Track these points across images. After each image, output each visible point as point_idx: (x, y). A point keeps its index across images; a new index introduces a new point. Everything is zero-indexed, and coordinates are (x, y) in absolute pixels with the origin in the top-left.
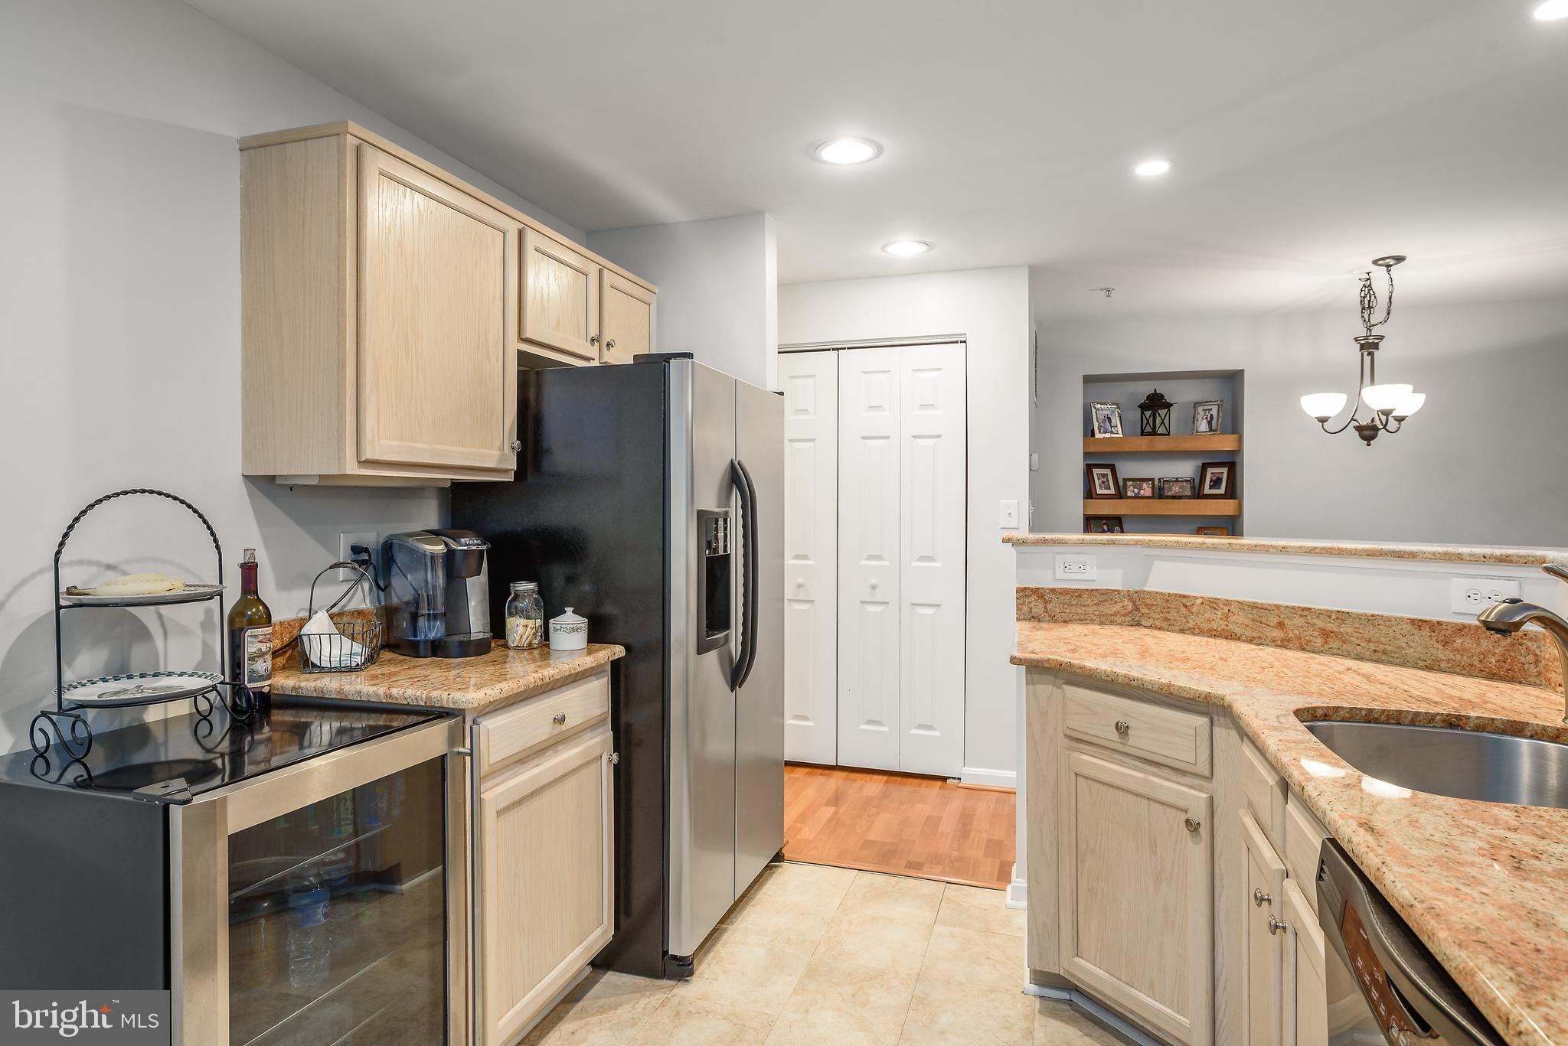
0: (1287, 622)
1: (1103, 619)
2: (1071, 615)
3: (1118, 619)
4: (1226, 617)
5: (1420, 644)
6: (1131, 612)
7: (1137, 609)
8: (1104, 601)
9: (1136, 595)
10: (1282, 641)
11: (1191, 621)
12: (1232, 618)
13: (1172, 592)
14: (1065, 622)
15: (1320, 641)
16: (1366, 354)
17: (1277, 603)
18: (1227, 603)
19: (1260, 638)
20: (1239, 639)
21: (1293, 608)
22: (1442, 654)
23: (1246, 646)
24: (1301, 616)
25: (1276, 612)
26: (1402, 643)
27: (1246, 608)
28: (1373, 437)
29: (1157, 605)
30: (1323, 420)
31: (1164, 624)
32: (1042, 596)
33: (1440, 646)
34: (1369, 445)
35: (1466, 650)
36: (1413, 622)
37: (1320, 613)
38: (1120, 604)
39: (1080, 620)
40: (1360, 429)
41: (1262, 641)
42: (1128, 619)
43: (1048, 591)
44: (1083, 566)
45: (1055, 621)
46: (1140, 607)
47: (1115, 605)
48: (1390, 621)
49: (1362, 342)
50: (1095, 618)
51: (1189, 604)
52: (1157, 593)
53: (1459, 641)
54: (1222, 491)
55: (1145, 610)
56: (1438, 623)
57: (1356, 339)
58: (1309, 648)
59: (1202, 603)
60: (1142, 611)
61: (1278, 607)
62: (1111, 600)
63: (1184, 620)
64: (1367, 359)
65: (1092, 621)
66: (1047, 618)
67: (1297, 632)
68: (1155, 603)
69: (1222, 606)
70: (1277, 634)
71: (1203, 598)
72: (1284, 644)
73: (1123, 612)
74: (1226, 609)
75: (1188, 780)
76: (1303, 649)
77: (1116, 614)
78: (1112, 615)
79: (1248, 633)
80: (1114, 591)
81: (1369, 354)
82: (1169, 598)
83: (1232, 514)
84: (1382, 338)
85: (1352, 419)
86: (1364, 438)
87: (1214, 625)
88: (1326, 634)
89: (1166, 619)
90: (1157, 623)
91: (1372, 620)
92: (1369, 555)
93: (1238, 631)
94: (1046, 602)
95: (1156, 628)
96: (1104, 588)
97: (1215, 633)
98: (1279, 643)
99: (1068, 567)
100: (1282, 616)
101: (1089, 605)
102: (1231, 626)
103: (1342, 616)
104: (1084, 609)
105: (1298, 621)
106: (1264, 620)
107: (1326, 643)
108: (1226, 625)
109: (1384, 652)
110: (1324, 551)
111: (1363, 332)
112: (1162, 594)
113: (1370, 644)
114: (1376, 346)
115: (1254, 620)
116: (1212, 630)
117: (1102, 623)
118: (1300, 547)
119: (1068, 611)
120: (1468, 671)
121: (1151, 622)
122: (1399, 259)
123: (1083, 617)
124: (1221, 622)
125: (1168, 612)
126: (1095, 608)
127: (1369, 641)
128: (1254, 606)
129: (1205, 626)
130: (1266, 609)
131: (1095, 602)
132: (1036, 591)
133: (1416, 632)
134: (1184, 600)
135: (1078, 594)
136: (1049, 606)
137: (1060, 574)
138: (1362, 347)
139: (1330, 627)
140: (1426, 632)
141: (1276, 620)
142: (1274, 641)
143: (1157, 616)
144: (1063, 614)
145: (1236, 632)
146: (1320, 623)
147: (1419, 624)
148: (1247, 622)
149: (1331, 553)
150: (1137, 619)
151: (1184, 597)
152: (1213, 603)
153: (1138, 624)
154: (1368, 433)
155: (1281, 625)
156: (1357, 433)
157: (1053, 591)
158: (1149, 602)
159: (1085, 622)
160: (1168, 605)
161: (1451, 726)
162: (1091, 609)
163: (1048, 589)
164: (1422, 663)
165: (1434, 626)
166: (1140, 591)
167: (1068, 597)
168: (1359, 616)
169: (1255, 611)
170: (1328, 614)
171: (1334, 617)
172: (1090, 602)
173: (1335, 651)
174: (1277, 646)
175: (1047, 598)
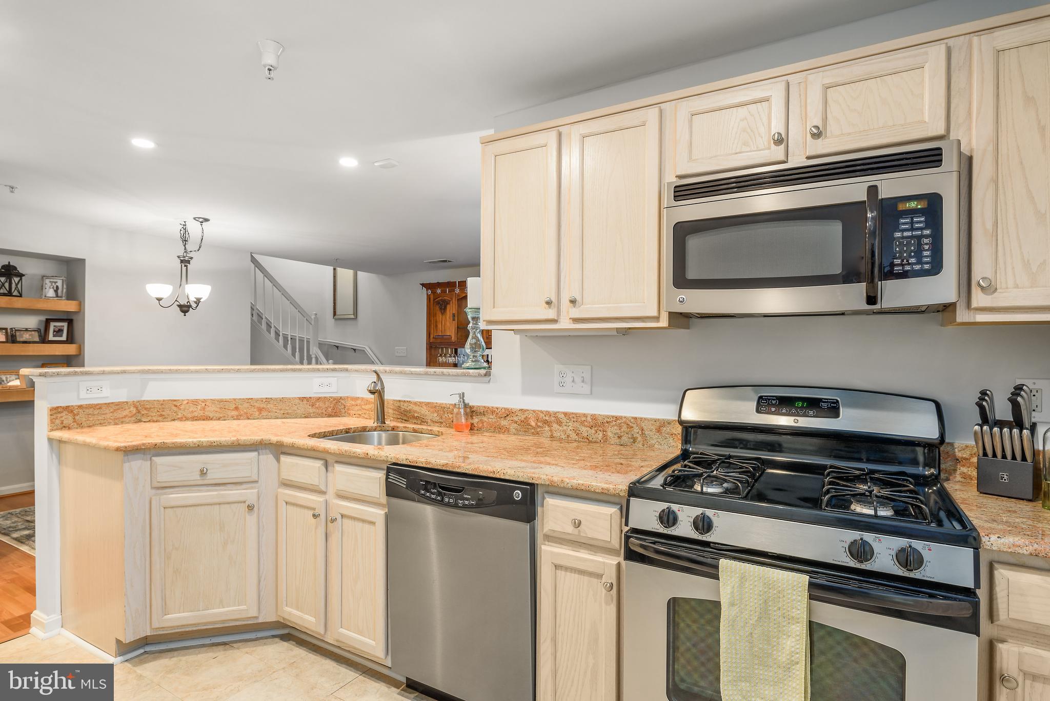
0: (240, 406)
1: (117, 421)
2: (94, 422)
3: (127, 420)
4: (204, 409)
5: (304, 407)
6: (135, 414)
7: (139, 412)
8: (118, 409)
9: (138, 403)
10: (237, 416)
11: (179, 414)
12: (207, 409)
13: (165, 399)
14: (90, 426)
15: (257, 413)
16: (183, 265)
17: (234, 398)
18: (204, 401)
19: (225, 417)
20: (212, 419)
21: (243, 399)
22: (311, 410)
23: (215, 423)
24: (247, 403)
25: (234, 402)
26: (295, 408)
27: (216, 402)
28: (187, 311)
29: (154, 407)
30: (159, 300)
31: (160, 418)
32: (72, 411)
33: (310, 407)
34: (185, 315)
35: (320, 407)
36: (300, 398)
37: (257, 400)
38: (128, 410)
39: (100, 424)
40: (180, 306)
41: (225, 418)
42: (134, 419)
43: (76, 407)
44: (100, 389)
45: (82, 427)
46: (141, 411)
47: (125, 411)
48: (290, 399)
49: (182, 259)
50: (111, 421)
51: (178, 404)
52: (154, 400)
53: (318, 404)
54: (64, 338)
55: (144, 412)
56: (310, 397)
57: (179, 257)
58: (251, 418)
59: (188, 403)
60: (143, 413)
61: (235, 400)
62: (122, 408)
63: (175, 414)
64: (184, 268)
65: (109, 424)
66: (76, 426)
67: (245, 411)
68: (153, 407)
69: (200, 403)
70: (235, 413)
71: (188, 400)
72: (238, 418)
73: (130, 415)
74: (203, 404)
75: (244, 486)
76: (249, 419)
77: (125, 417)
78: (122, 418)
79: (218, 415)
80: (124, 402)
81: (185, 266)
82: (163, 403)
83: (74, 354)
84: (192, 258)
85: (176, 301)
86: (182, 311)
87: (196, 414)
88: (260, 410)
89: (161, 415)
90: (155, 419)
91: (282, 400)
92: (281, 371)
93: (211, 415)
94: (74, 415)
95: (154, 421)
96: (118, 401)
97: (196, 418)
98: (235, 417)
99: (90, 390)
100: (237, 404)
101: (106, 414)
102: (206, 413)
103: (268, 400)
104: (103, 416)
105: (246, 405)
106: (226, 407)
107: (261, 413)
108: (204, 413)
109: (288, 414)
110: (260, 370)
111: (181, 253)
112: (158, 401)
113: (282, 411)
114: (189, 262)
115: (221, 408)
116: (194, 417)
117: (116, 424)
118: (248, 369)
119: (91, 419)
120: (321, 415)
121: (149, 418)
122: (207, 220)
123: (102, 422)
124: (200, 412)
125: (163, 411)
126: (111, 414)
127: (281, 410)
128: (221, 401)
129: (189, 415)
130: (228, 401)
131: (111, 411)
132: (67, 409)
133: (301, 403)
134: (175, 403)
135: (98, 407)
136: (77, 418)
137: (83, 394)
138: (182, 261)
139: (262, 406)
140: (305, 402)
141: (234, 406)
142: (232, 417)
143: (155, 414)
144: (88, 422)
145: (210, 416)
146: (257, 405)
147: (302, 399)
148: (216, 409)
149: (263, 371)
150: (139, 418)
151: (175, 401)
152: (195, 402)
153: (140, 421)
154: (185, 309)
155: (236, 408)
156: (179, 309)
157: (80, 407)
158: (148, 406)
159: (104, 425)
160: (163, 407)
161: (347, 432)
162: (108, 416)
163: (76, 406)
164: (304, 416)
165: (308, 399)
166: (141, 401)
167: (92, 409)
168: (276, 399)
169: (222, 403)
170: (262, 400)
171: (264, 401)
172: (107, 411)
173: (265, 417)
174: (234, 419)
175: (75, 412)
